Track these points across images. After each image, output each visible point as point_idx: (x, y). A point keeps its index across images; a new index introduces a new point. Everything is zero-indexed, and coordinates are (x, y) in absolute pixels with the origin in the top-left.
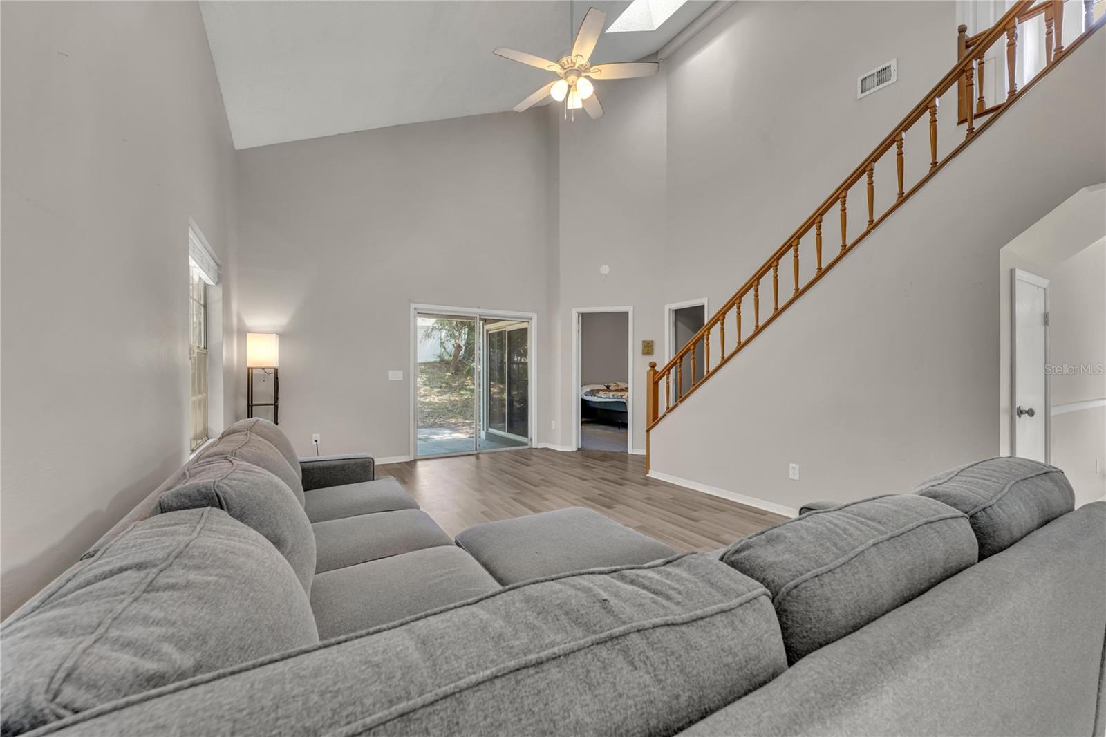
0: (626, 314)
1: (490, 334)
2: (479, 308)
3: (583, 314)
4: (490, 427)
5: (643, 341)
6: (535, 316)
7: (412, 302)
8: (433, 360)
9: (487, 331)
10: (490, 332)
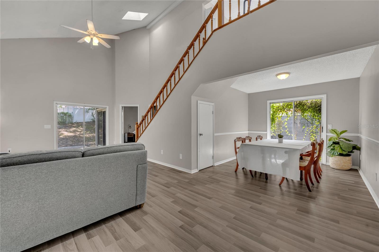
0: (137, 107)
1: (98, 112)
2: (84, 104)
3: (124, 107)
4: (99, 144)
5: (142, 116)
6: (108, 107)
7: (54, 101)
8: (89, 121)
9: (97, 111)
10: (98, 111)
